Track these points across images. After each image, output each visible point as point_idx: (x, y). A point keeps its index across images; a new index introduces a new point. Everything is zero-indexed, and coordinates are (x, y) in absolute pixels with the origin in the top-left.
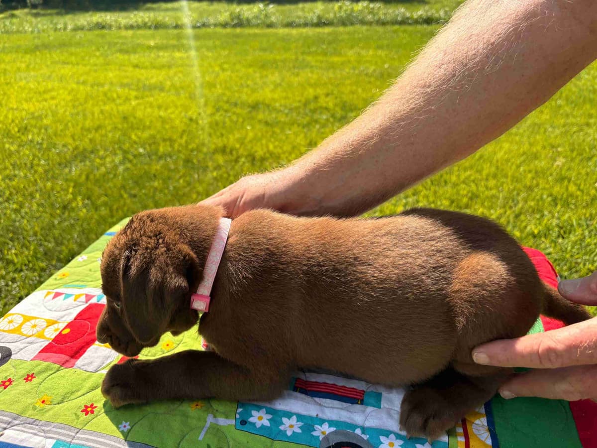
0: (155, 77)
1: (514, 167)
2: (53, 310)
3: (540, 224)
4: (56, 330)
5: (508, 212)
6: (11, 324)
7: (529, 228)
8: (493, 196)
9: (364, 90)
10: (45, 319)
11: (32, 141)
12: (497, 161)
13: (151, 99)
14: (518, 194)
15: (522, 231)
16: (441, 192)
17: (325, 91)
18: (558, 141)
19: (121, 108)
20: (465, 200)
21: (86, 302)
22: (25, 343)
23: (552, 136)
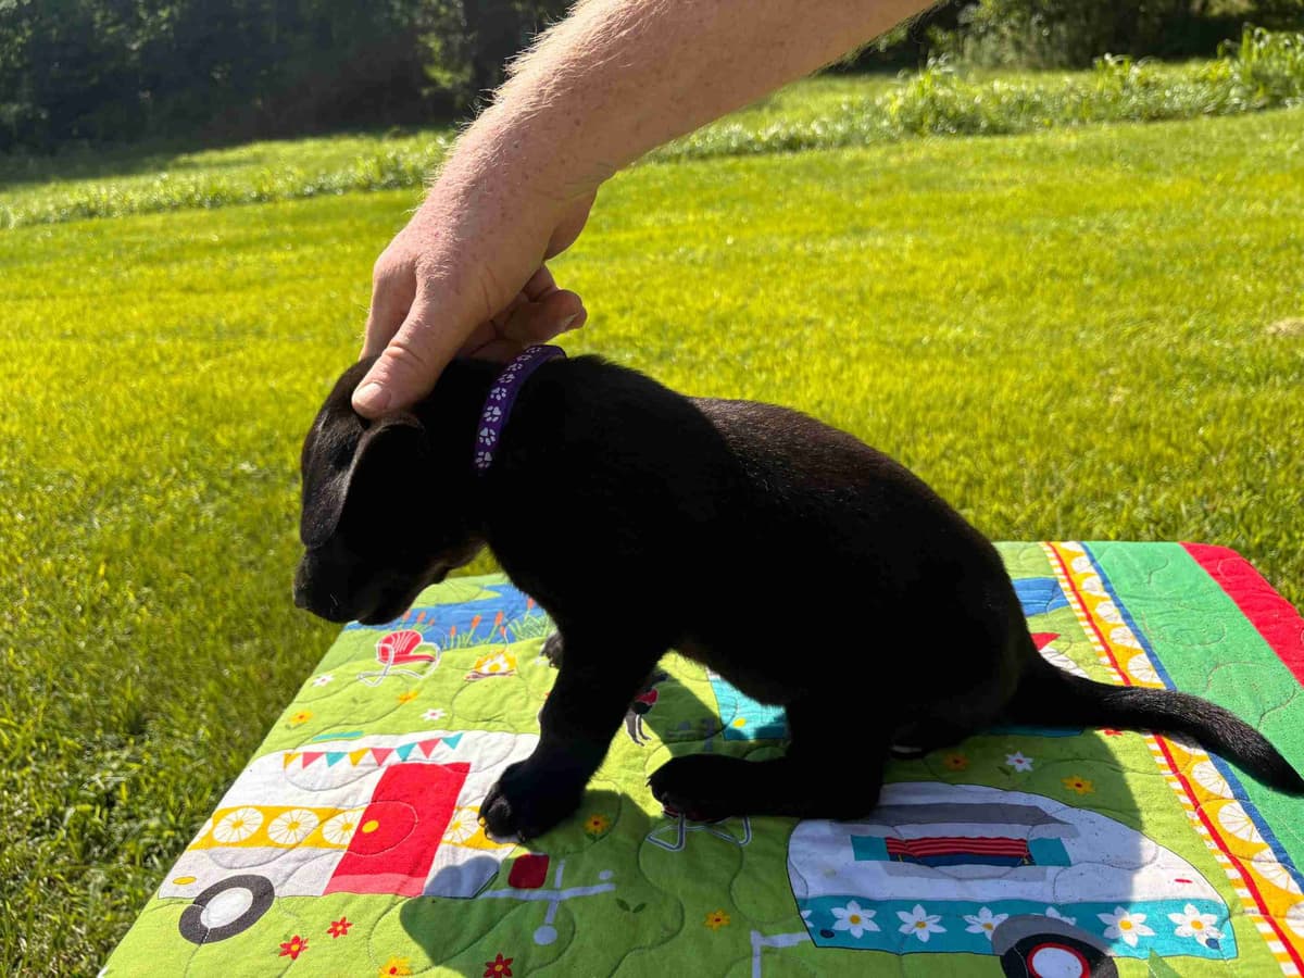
0: (238, 308)
1: (1035, 416)
2: (317, 787)
4: (347, 827)
6: (241, 829)
8: (1011, 477)
9: (695, 292)
10: (310, 809)
12: (1001, 407)
13: (241, 355)
14: (1059, 467)
18: (1104, 357)
19: (176, 381)
21: (380, 765)
22: (288, 861)
23: (1089, 346)
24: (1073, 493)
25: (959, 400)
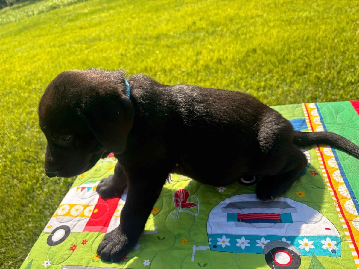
0: (94, 32)
1: (331, 41)
2: (84, 198)
3: (354, 75)
4: (90, 211)
5: (332, 72)
6: (64, 211)
7: (348, 79)
8: (321, 63)
9: (222, 11)
10: (81, 205)
11: (35, 89)
12: (319, 39)
13: (95, 47)
14: (337, 58)
15: (343, 82)
16: (286, 67)
17: (199, 17)
18: (356, 17)
19: (79, 57)
20: (303, 69)
22: (75, 221)
23: (351, 14)
24: (341, 66)
25: (305, 38)
